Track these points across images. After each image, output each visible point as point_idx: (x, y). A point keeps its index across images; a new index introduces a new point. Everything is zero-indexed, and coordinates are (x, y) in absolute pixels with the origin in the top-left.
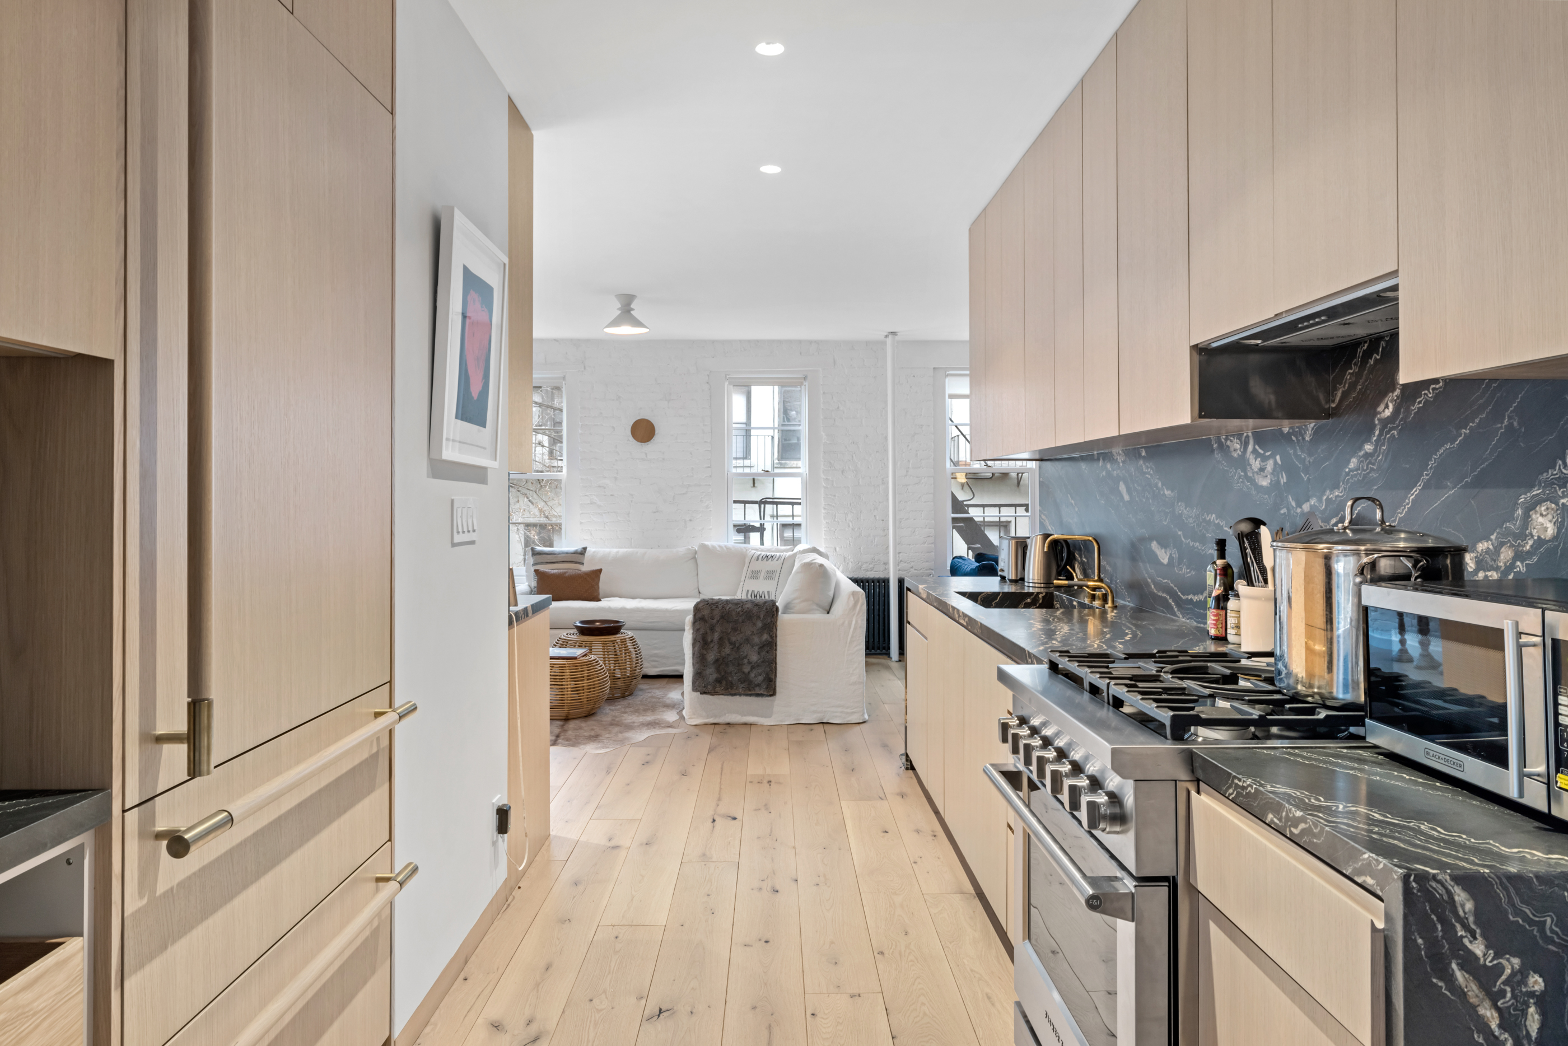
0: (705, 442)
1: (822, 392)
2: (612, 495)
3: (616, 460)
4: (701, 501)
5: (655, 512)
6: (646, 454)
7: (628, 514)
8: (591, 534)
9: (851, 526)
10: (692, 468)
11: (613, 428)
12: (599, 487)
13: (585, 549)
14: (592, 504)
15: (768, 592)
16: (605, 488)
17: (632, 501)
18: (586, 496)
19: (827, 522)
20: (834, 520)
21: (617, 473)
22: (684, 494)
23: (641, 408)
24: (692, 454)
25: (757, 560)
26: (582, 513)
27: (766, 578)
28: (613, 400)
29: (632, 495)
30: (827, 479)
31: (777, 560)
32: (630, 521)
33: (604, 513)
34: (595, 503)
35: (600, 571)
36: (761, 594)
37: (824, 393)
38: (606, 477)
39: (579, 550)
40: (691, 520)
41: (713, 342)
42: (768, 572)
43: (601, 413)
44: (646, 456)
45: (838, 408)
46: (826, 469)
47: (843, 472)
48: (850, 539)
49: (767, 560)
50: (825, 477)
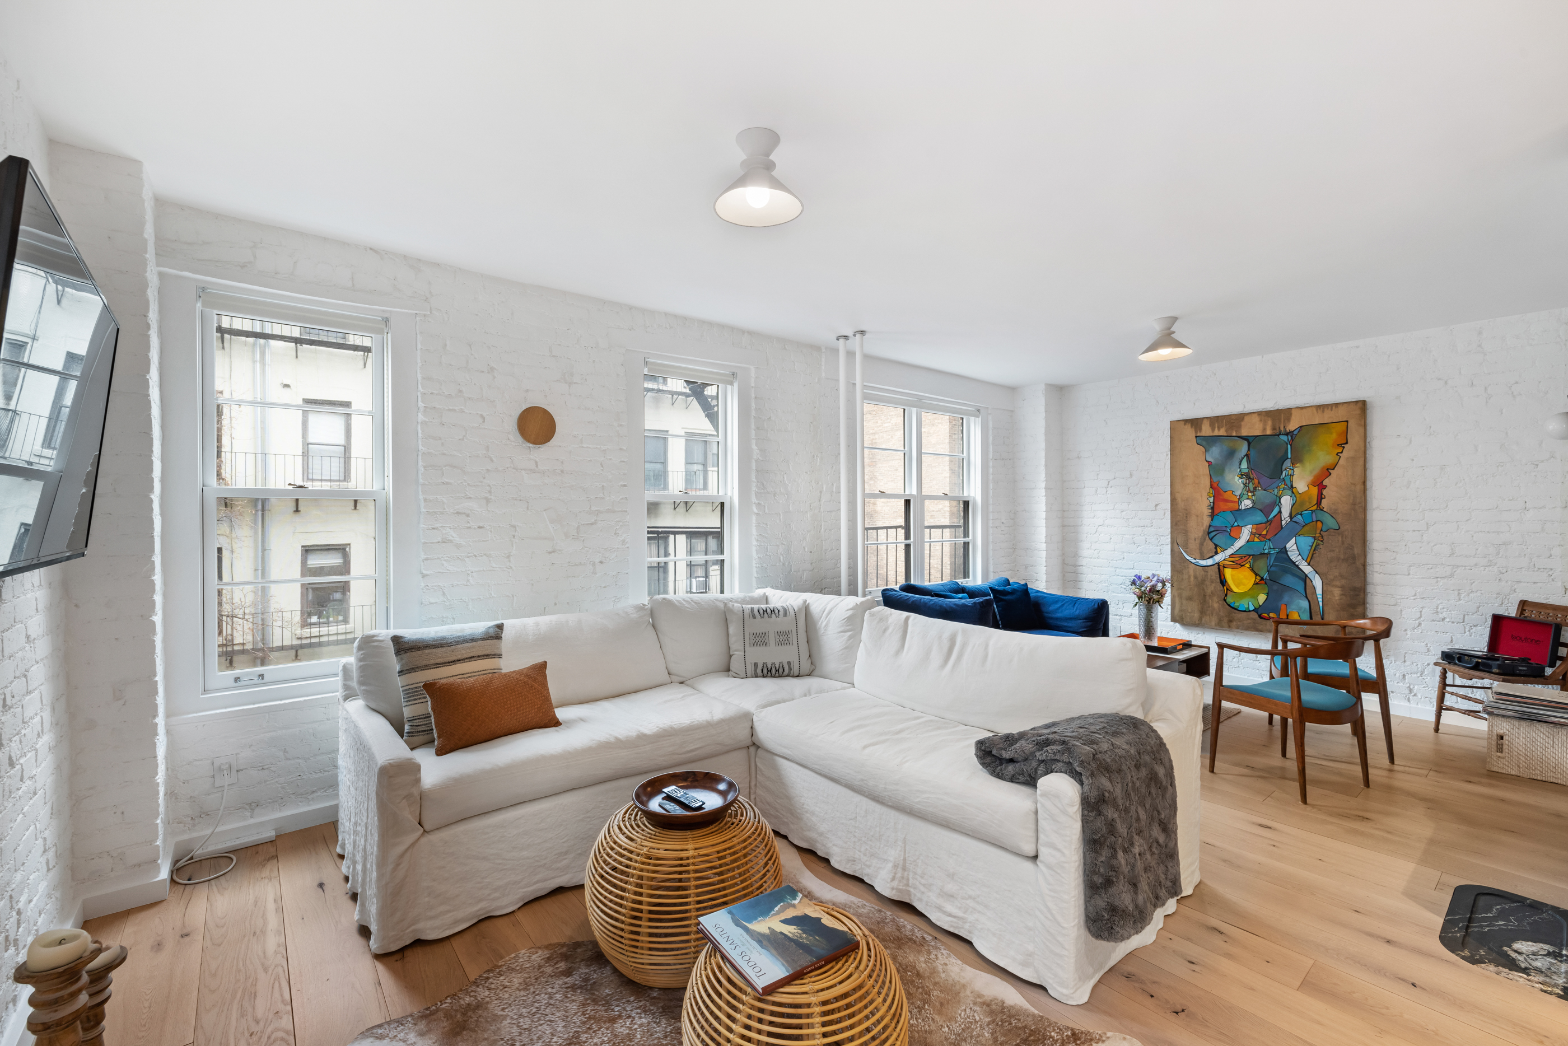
0: (621, 449)
1: (753, 396)
2: (480, 527)
3: (488, 470)
4: (615, 534)
5: (550, 553)
6: (536, 463)
7: (508, 557)
8: (444, 594)
9: (782, 560)
10: (603, 486)
11: (482, 416)
12: (458, 513)
13: (500, 627)
14: (444, 542)
15: (789, 663)
16: (468, 516)
17: (514, 537)
18: (433, 528)
19: (758, 557)
20: (766, 555)
21: (490, 492)
22: (592, 524)
23: (527, 391)
24: (602, 467)
25: (754, 617)
26: (427, 559)
27: (780, 643)
28: (483, 372)
29: (514, 527)
30: (759, 503)
31: (785, 615)
32: (511, 568)
33: (468, 557)
34: (451, 541)
35: (543, 666)
36: (777, 667)
37: (756, 398)
38: (470, 498)
39: (492, 631)
40: (601, 562)
41: (631, 308)
42: (779, 634)
43: (460, 391)
44: (537, 466)
45: (770, 418)
46: (759, 491)
47: (774, 495)
48: (781, 575)
49: (770, 617)
50: (757, 502)
